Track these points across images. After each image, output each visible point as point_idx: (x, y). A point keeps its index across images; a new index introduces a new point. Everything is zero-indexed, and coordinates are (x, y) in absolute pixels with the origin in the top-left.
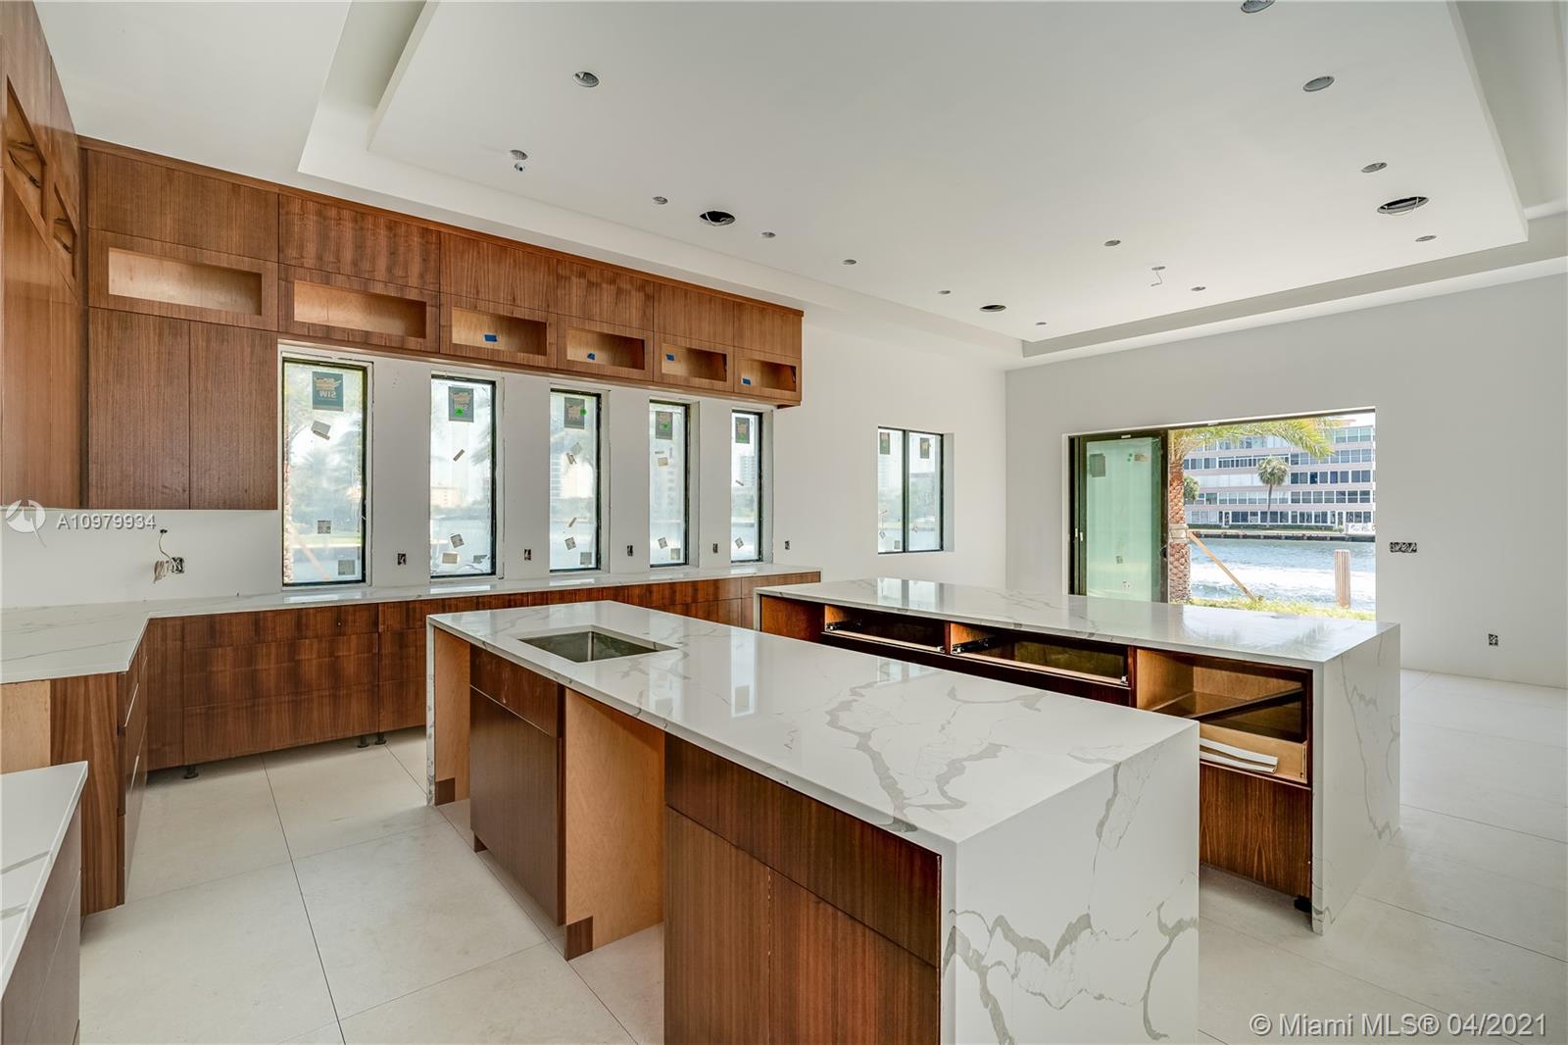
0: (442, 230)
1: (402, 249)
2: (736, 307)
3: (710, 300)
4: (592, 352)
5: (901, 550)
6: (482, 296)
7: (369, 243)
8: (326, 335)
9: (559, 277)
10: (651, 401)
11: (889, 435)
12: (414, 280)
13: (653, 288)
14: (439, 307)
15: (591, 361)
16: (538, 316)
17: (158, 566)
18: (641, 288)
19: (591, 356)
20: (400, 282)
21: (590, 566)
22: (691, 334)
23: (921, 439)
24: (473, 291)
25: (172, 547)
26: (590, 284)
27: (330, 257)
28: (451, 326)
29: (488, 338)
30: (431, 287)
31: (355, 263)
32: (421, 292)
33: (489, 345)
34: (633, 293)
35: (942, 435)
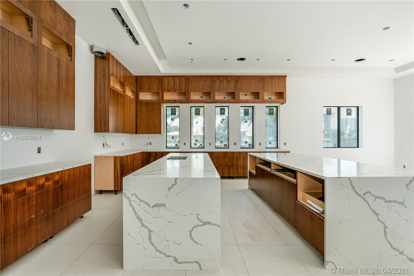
0: (189, 77)
1: (181, 83)
2: (262, 79)
3: (254, 79)
4: (225, 97)
5: (337, 147)
6: (197, 89)
7: (176, 83)
8: (169, 101)
9: (213, 81)
10: (241, 107)
11: (331, 109)
12: (184, 88)
13: (237, 79)
14: (188, 93)
15: (224, 99)
16: (208, 91)
17: (148, 144)
18: (234, 79)
19: (224, 98)
20: (181, 89)
21: (226, 147)
22: (248, 88)
23: (347, 109)
24: (195, 88)
25: (149, 141)
26: (221, 81)
27: (169, 87)
28: (190, 96)
29: (201, 97)
30: (187, 89)
31: (173, 87)
32: (185, 90)
33: (201, 99)
34: (232, 81)
35: (358, 107)
